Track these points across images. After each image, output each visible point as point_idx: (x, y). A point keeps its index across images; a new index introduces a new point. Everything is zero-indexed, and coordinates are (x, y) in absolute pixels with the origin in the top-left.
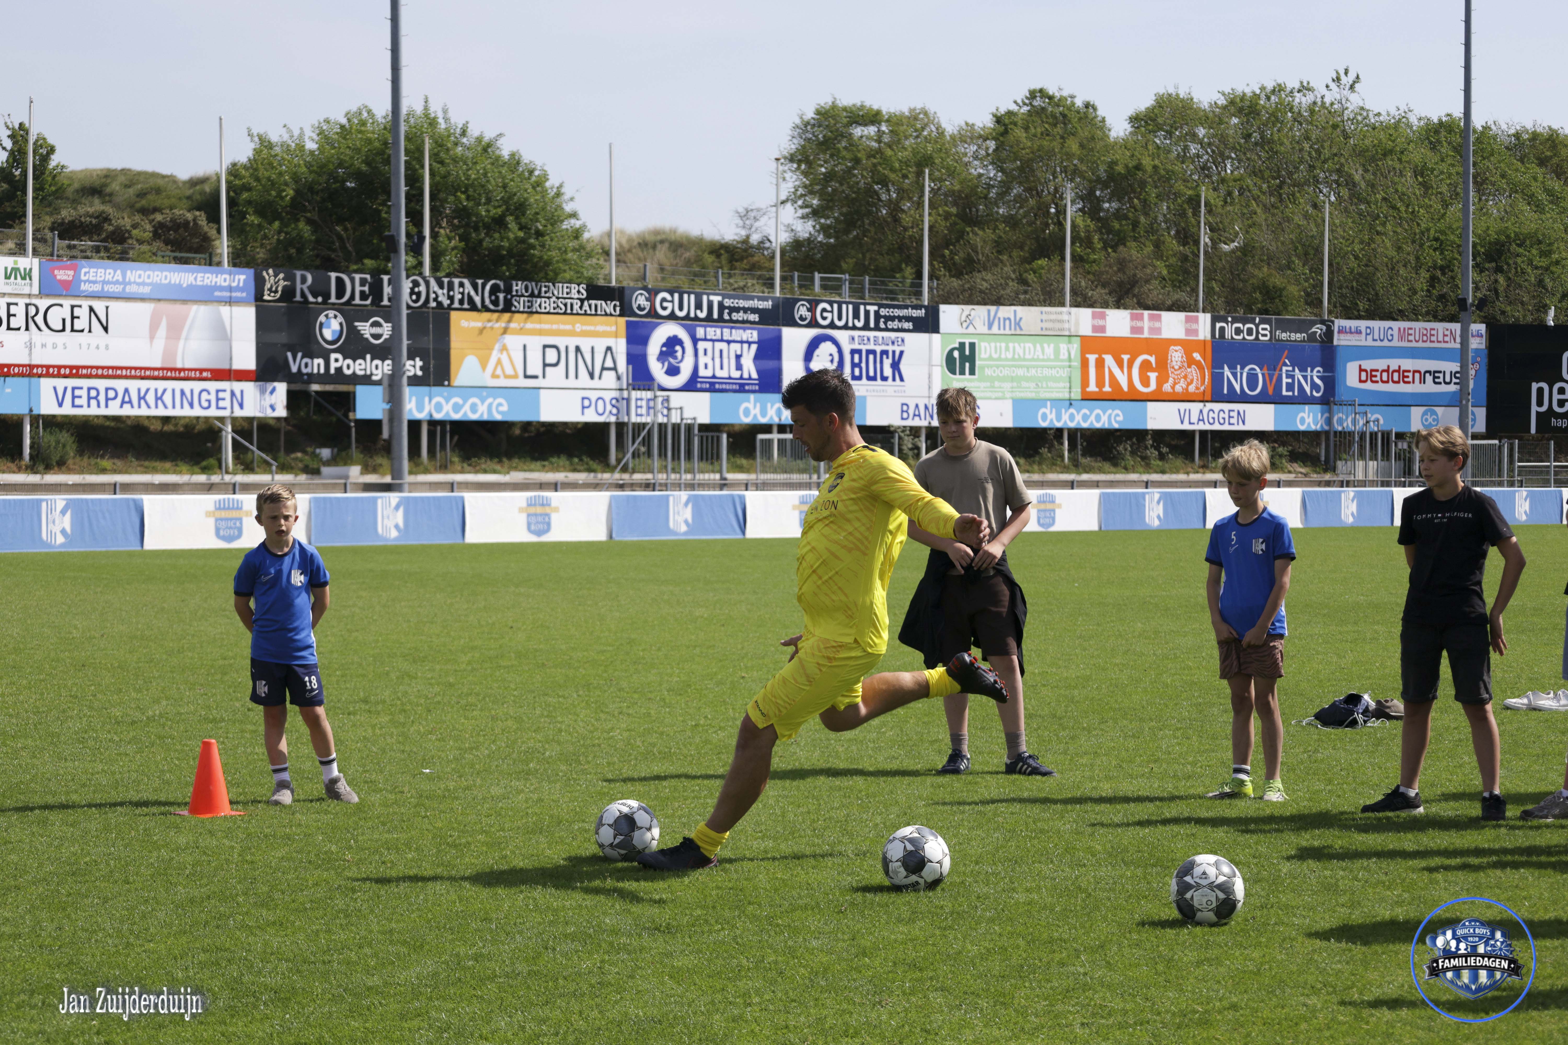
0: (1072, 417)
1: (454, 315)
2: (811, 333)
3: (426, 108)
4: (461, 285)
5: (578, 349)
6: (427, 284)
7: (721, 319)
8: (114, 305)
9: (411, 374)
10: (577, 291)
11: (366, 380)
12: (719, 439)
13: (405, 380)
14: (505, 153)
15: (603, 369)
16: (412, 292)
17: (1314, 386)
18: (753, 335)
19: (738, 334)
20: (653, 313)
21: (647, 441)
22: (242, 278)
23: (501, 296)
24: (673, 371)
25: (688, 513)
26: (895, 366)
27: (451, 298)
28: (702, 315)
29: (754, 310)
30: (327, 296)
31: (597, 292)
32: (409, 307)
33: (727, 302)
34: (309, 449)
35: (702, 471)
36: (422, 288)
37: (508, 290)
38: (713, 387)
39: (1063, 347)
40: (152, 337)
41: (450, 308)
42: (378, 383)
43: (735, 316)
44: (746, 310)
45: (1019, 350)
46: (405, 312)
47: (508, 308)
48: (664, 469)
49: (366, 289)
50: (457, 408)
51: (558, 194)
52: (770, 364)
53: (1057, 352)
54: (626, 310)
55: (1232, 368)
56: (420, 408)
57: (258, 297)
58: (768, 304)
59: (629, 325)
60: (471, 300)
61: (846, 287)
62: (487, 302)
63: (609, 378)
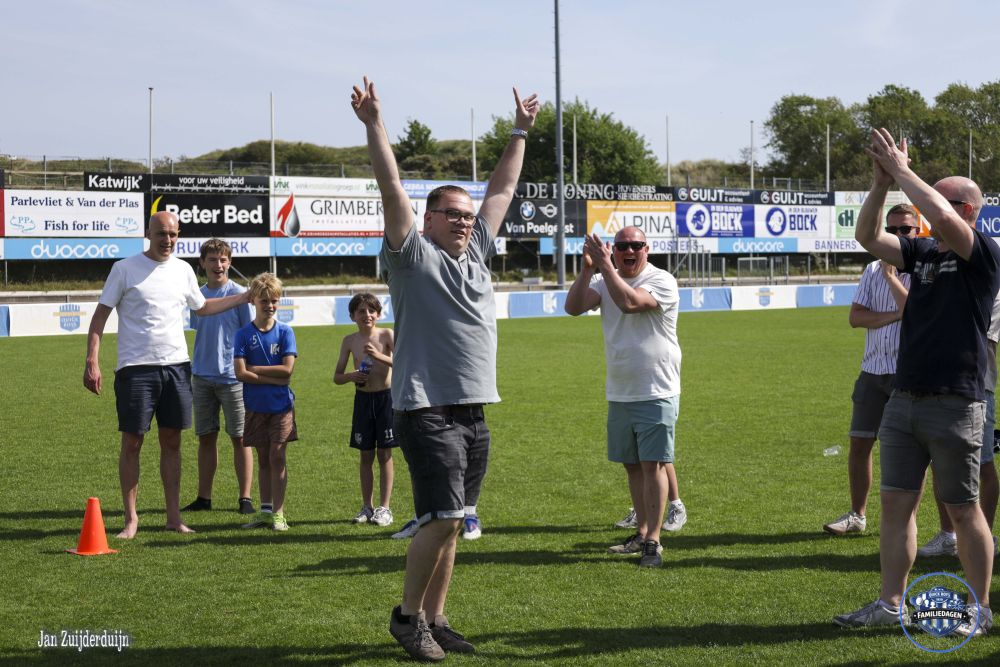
1: (589, 202)
2: (769, 207)
3: (577, 101)
4: (593, 187)
5: (651, 218)
6: (576, 187)
7: (723, 201)
8: (420, 201)
9: (567, 232)
10: (651, 189)
11: (545, 235)
12: (721, 261)
13: (563, 235)
14: (616, 122)
15: (664, 227)
16: (568, 192)
18: (740, 209)
19: (732, 209)
20: (689, 199)
21: (686, 262)
23: (612, 193)
24: (699, 228)
25: (702, 298)
26: (812, 222)
27: (588, 194)
28: (714, 199)
29: (740, 197)
30: (525, 194)
31: (661, 189)
32: (566, 199)
33: (727, 193)
34: (518, 269)
35: (713, 276)
36: (573, 190)
37: (616, 189)
38: (719, 235)
41: (587, 199)
42: (551, 237)
43: (730, 200)
44: (736, 197)
46: (563, 201)
47: (616, 198)
48: (694, 276)
49: (545, 190)
51: (642, 142)
52: (748, 223)
54: (676, 198)
55: (986, 219)
56: (572, 248)
58: (748, 194)
59: (677, 205)
60: (597, 195)
61: (789, 184)
62: (606, 197)
63: (667, 232)
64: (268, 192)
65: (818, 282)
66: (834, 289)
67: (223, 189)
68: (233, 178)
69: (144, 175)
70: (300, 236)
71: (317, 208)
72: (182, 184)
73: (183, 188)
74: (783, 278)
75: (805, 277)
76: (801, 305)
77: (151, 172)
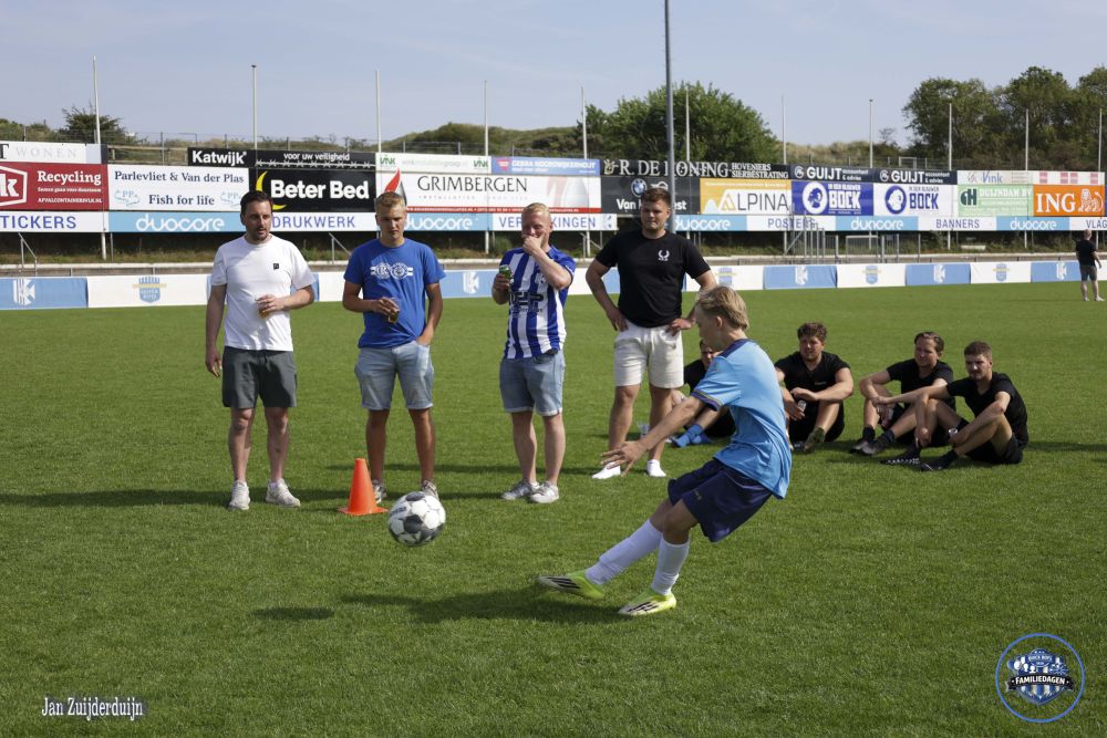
0: (1028, 225)
1: (702, 180)
4: (706, 165)
5: (766, 196)
6: (688, 165)
7: (841, 180)
8: (528, 178)
9: (679, 209)
10: (766, 167)
12: (834, 239)
14: (736, 101)
15: (780, 205)
16: (680, 169)
18: (858, 187)
19: (850, 187)
20: (806, 178)
21: (802, 238)
22: (593, 164)
23: (726, 170)
25: (806, 275)
26: (934, 201)
27: (701, 172)
28: (832, 178)
29: (859, 175)
30: (636, 171)
31: (776, 167)
32: (677, 176)
35: (825, 254)
36: (686, 167)
37: (730, 167)
38: (837, 213)
39: (1024, 191)
40: (548, 193)
41: (700, 176)
43: (848, 178)
44: (854, 175)
45: (1000, 192)
46: (673, 179)
47: (730, 176)
48: (809, 253)
49: (657, 168)
50: (704, 225)
52: (867, 202)
53: (1021, 192)
54: (791, 176)
56: (684, 225)
57: (602, 173)
58: (866, 172)
59: (793, 183)
60: (711, 173)
61: (915, 164)
62: (720, 174)
63: (783, 209)
64: (374, 168)
65: (929, 260)
67: (329, 164)
68: (338, 154)
69: (248, 151)
71: (424, 183)
72: (287, 160)
73: (288, 164)
75: (915, 256)
76: (910, 284)
77: (256, 148)
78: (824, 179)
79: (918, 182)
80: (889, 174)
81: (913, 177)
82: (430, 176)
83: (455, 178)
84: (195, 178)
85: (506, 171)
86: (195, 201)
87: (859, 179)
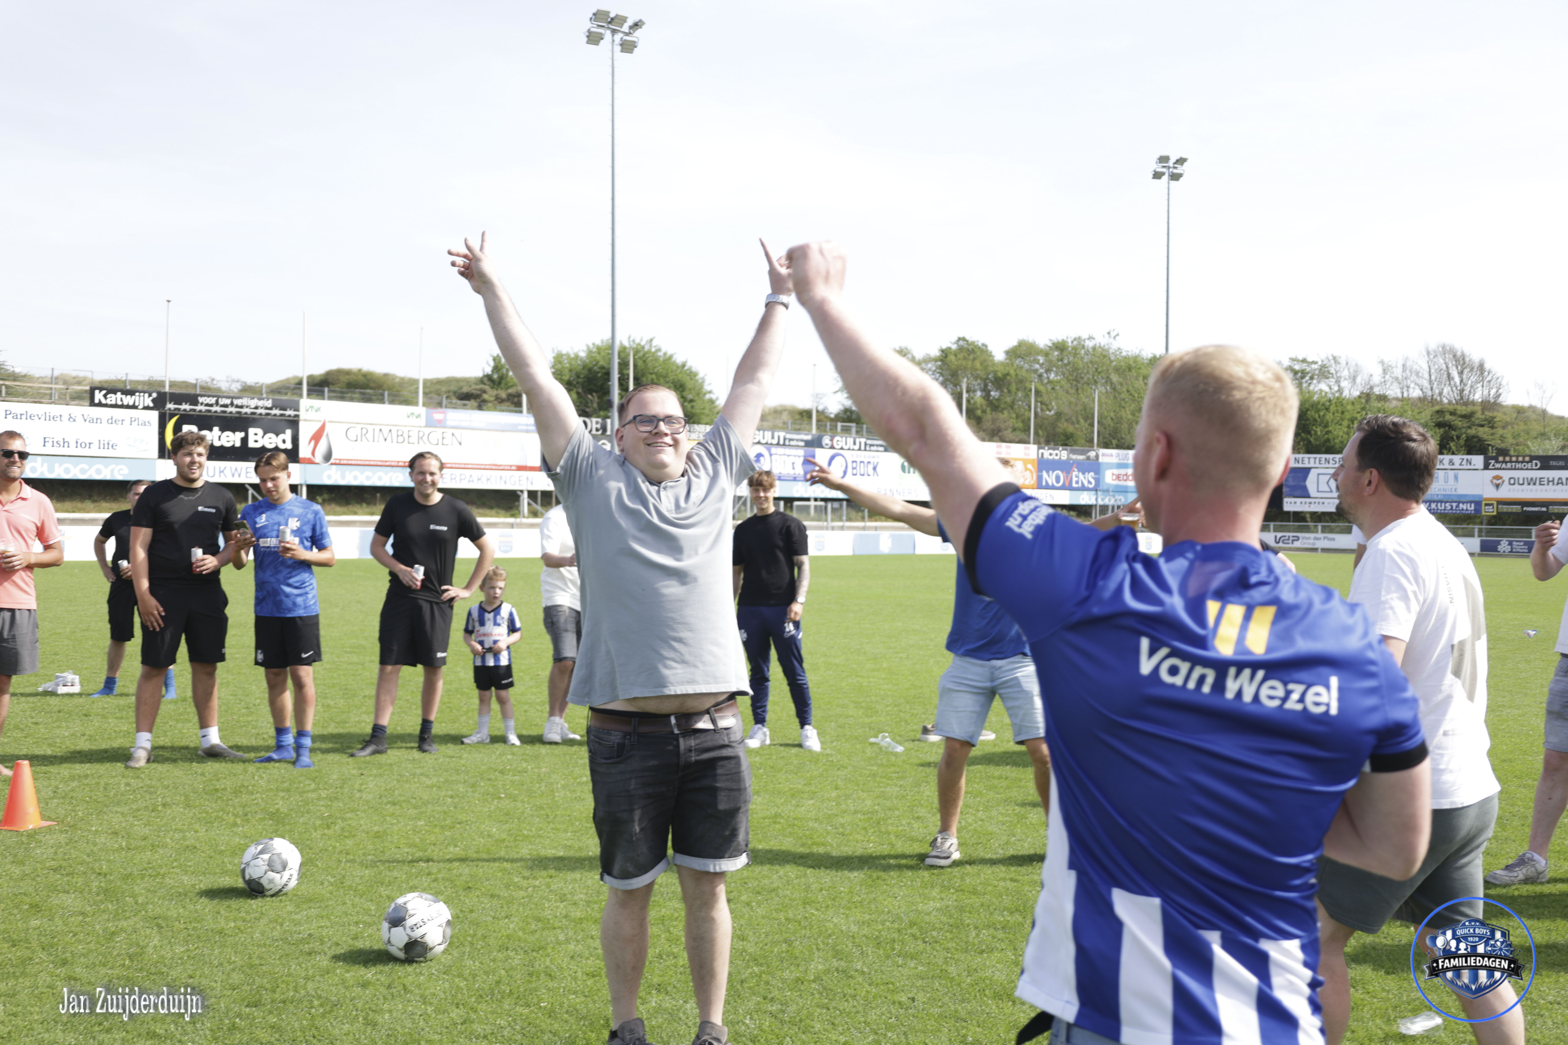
2: (831, 452)
7: (784, 445)
8: (463, 432)
14: (679, 361)
17: (1089, 482)
18: (801, 452)
19: (793, 452)
26: (875, 468)
28: (775, 441)
29: (802, 440)
33: (788, 436)
40: (486, 449)
43: (792, 443)
44: (797, 440)
49: (599, 426)
55: (1048, 472)
58: (808, 438)
61: (854, 430)
64: (297, 416)
65: (876, 528)
66: (892, 536)
67: (248, 411)
68: (260, 399)
69: (159, 393)
70: (332, 464)
71: (352, 434)
72: (202, 404)
73: (203, 408)
74: (840, 524)
75: (861, 524)
76: (857, 553)
77: (167, 389)
78: (767, 443)
79: (860, 449)
80: (832, 440)
81: (855, 443)
82: (359, 427)
83: (386, 430)
84: (98, 420)
85: (440, 424)
86: (95, 446)
87: (802, 444)
